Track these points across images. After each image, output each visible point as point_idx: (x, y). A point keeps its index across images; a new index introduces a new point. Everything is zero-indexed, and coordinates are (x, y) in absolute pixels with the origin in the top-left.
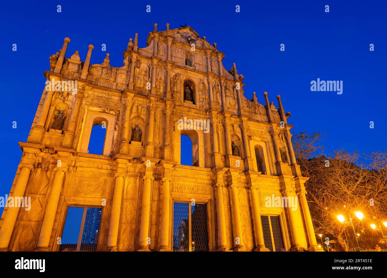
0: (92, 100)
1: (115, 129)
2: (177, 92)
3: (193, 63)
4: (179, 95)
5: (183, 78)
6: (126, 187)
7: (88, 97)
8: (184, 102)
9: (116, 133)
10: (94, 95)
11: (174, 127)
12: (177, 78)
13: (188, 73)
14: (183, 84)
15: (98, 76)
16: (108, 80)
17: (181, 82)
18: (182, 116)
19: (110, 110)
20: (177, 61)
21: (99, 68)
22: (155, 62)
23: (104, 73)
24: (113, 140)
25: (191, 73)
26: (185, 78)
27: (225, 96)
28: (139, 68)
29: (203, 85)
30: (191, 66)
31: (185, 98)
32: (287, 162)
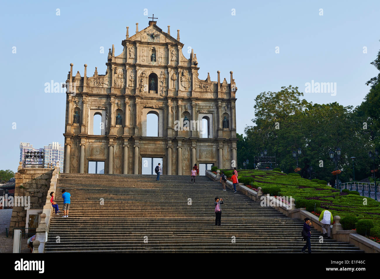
1: (106, 118)
2: (143, 87)
5: (148, 73)
6: (115, 151)
7: (89, 101)
8: (149, 92)
9: (107, 121)
11: (142, 112)
12: (144, 75)
13: (153, 69)
14: (148, 79)
15: (93, 86)
16: (98, 87)
17: (146, 77)
18: (148, 103)
19: (102, 107)
20: (143, 60)
21: (92, 80)
22: (127, 66)
23: (96, 83)
24: (106, 126)
25: (154, 68)
26: (150, 73)
27: (181, 81)
28: (116, 74)
29: (163, 76)
30: (155, 61)
31: (150, 89)
32: (228, 127)
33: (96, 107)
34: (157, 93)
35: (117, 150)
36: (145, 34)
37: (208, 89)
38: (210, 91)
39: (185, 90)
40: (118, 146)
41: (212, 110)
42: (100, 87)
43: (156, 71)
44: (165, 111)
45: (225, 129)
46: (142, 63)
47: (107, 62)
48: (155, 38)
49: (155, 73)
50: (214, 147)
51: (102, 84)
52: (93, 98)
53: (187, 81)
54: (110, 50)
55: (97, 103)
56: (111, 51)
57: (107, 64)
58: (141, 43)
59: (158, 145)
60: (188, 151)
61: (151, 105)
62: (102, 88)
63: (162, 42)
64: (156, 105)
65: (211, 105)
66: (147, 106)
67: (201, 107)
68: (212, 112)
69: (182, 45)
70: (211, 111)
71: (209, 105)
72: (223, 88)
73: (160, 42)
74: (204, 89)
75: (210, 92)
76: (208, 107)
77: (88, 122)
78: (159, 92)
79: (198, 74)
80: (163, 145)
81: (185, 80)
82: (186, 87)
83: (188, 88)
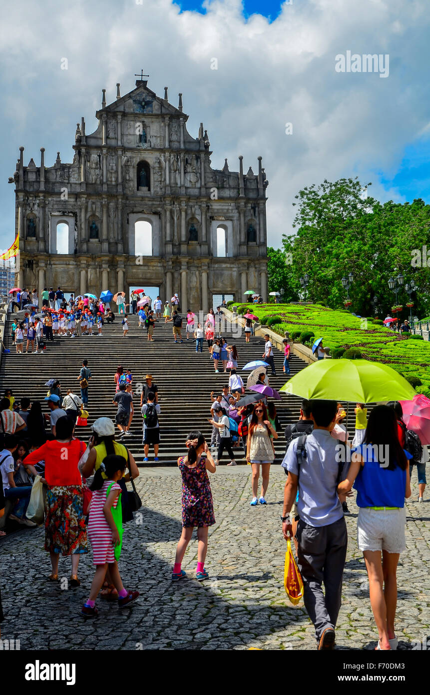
0: (52, 206)
1: (75, 229)
2: (129, 180)
3: (148, 138)
4: (131, 184)
5: (136, 160)
6: (89, 277)
7: (49, 204)
8: (138, 189)
9: (76, 233)
10: (54, 201)
11: (128, 219)
12: (129, 163)
13: (142, 153)
14: (136, 169)
15: (54, 181)
16: (62, 182)
17: (134, 167)
18: (136, 206)
19: (69, 212)
20: (129, 141)
21: (54, 171)
22: (104, 151)
23: (58, 176)
24: (75, 240)
25: (145, 152)
26: (139, 161)
27: (185, 173)
28: (89, 161)
29: (158, 166)
30: (146, 142)
31: (139, 184)
32: (255, 240)
33: (60, 211)
34: (149, 190)
35: (92, 276)
36: (131, 101)
37: (225, 183)
39: (191, 186)
40: (94, 270)
41: (231, 215)
42: (65, 183)
43: (147, 157)
44: (163, 217)
45: (251, 243)
46: (126, 145)
47: (75, 144)
48: (146, 107)
49: (147, 160)
50: (234, 269)
51: (67, 178)
52: (55, 199)
54: (78, 125)
56: (80, 127)
57: (74, 147)
58: (124, 114)
59: (151, 268)
60: (196, 276)
61: (140, 209)
62: (68, 184)
63: (155, 112)
64: (148, 208)
65: (230, 208)
66: (135, 210)
67: (216, 211)
68: (232, 219)
69: (186, 117)
70: (230, 217)
71: (227, 207)
72: (248, 182)
73: (152, 112)
74: (220, 183)
75: (227, 188)
76: (225, 211)
77: (49, 234)
78: (152, 189)
79: (210, 162)
80: (160, 268)
81: (190, 171)
82: (192, 180)
83: (195, 183)
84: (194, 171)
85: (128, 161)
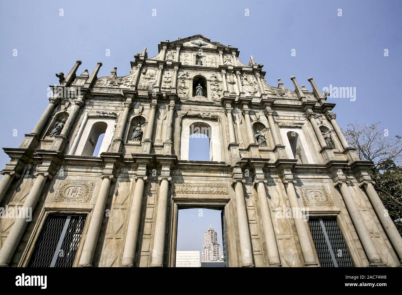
0: (93, 107)
2: (184, 88)
7: (89, 104)
9: (112, 135)
10: (96, 102)
11: (181, 122)
13: (199, 71)
14: (192, 82)
15: (102, 86)
16: (111, 88)
17: (190, 79)
18: (191, 110)
19: (110, 113)
20: (186, 64)
21: (105, 80)
22: (160, 66)
23: (109, 83)
25: (201, 71)
26: (195, 75)
27: (243, 85)
28: (144, 74)
29: (215, 79)
31: (195, 95)
32: (335, 148)
33: (99, 112)
34: (206, 96)
35: (121, 189)
36: (189, 43)
37: (284, 96)
38: (287, 98)
39: (251, 96)
40: (125, 180)
41: (299, 122)
42: (114, 88)
43: (204, 74)
44: (223, 121)
49: (202, 75)
50: (326, 180)
51: (118, 85)
52: (98, 101)
53: (251, 85)
55: (103, 107)
58: (183, 47)
61: (196, 113)
62: (117, 89)
64: (205, 112)
65: (296, 115)
66: (190, 114)
67: (282, 118)
68: (300, 126)
69: (238, 52)
70: (300, 124)
71: (292, 115)
74: (279, 95)
76: (292, 118)
77: (77, 135)
78: (209, 96)
79: (265, 80)
81: (247, 84)
82: (250, 91)
83: (254, 93)
84: (252, 84)
85: (184, 75)
